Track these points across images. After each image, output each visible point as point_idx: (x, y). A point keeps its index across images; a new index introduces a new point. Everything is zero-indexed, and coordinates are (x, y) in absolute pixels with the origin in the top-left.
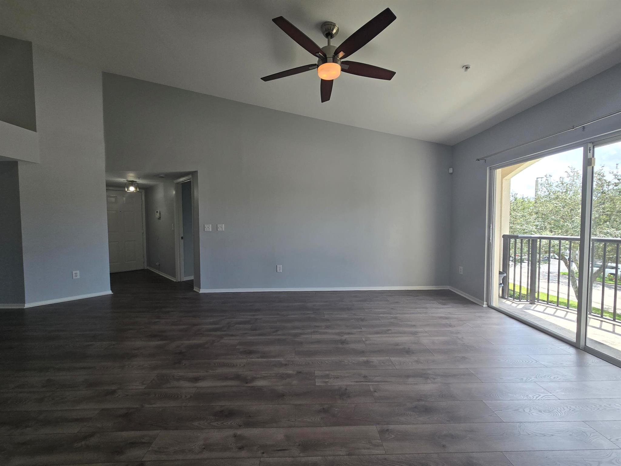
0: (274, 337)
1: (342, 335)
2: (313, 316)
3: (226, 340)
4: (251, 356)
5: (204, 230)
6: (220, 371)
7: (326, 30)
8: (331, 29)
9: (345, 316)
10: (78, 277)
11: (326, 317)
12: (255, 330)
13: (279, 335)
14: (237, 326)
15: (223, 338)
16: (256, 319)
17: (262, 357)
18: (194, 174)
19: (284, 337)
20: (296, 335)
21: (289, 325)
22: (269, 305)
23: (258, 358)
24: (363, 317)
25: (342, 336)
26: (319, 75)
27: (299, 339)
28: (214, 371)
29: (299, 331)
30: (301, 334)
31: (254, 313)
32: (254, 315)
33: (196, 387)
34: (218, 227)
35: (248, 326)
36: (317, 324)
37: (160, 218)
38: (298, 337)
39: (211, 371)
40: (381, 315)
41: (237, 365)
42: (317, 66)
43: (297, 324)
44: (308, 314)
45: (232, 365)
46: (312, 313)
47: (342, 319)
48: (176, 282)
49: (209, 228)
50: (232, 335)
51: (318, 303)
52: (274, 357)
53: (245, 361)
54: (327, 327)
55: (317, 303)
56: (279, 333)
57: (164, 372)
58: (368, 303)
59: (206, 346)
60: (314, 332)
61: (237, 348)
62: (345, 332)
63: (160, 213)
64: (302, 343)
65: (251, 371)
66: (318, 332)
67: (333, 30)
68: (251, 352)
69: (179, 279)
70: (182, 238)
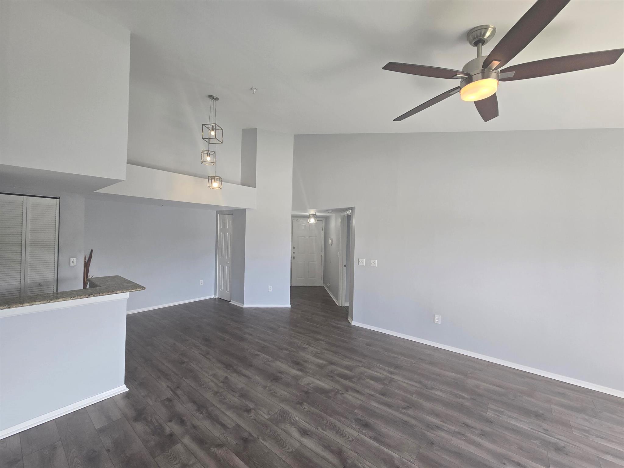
0: (401, 416)
1: (505, 461)
2: (467, 404)
3: (349, 396)
4: (365, 431)
5: (358, 264)
6: (329, 434)
7: (474, 38)
8: (482, 34)
9: (525, 425)
10: (271, 291)
11: (490, 414)
12: (384, 394)
13: (409, 416)
14: (368, 380)
15: (348, 391)
16: (392, 380)
17: (376, 439)
18: (352, 209)
19: (413, 422)
20: (430, 427)
21: (428, 405)
22: (415, 363)
23: (371, 438)
24: (562, 444)
25: (504, 464)
26: (462, 99)
27: (433, 435)
28: (323, 431)
29: (436, 421)
30: (438, 427)
31: (392, 370)
32: (391, 373)
33: (300, 443)
34: (371, 263)
35: (379, 386)
36: (469, 421)
37: (332, 245)
38: (432, 431)
39: (320, 430)
40: (609, 458)
41: (346, 436)
42: (459, 89)
43: (439, 408)
44: (463, 398)
45: (341, 433)
46: (469, 397)
47: (516, 431)
48: (338, 306)
49: (363, 262)
50: (358, 392)
51: (485, 384)
52: (389, 446)
53: (355, 434)
54: (483, 434)
55: (483, 384)
56: (410, 412)
57: (287, 408)
58: (587, 417)
59: (330, 395)
60: (459, 433)
61: (356, 411)
62: (512, 459)
63: (332, 240)
64: (433, 444)
65: (356, 453)
66: (466, 436)
67: (484, 35)
68: (366, 425)
69: (341, 304)
70: (345, 266)
